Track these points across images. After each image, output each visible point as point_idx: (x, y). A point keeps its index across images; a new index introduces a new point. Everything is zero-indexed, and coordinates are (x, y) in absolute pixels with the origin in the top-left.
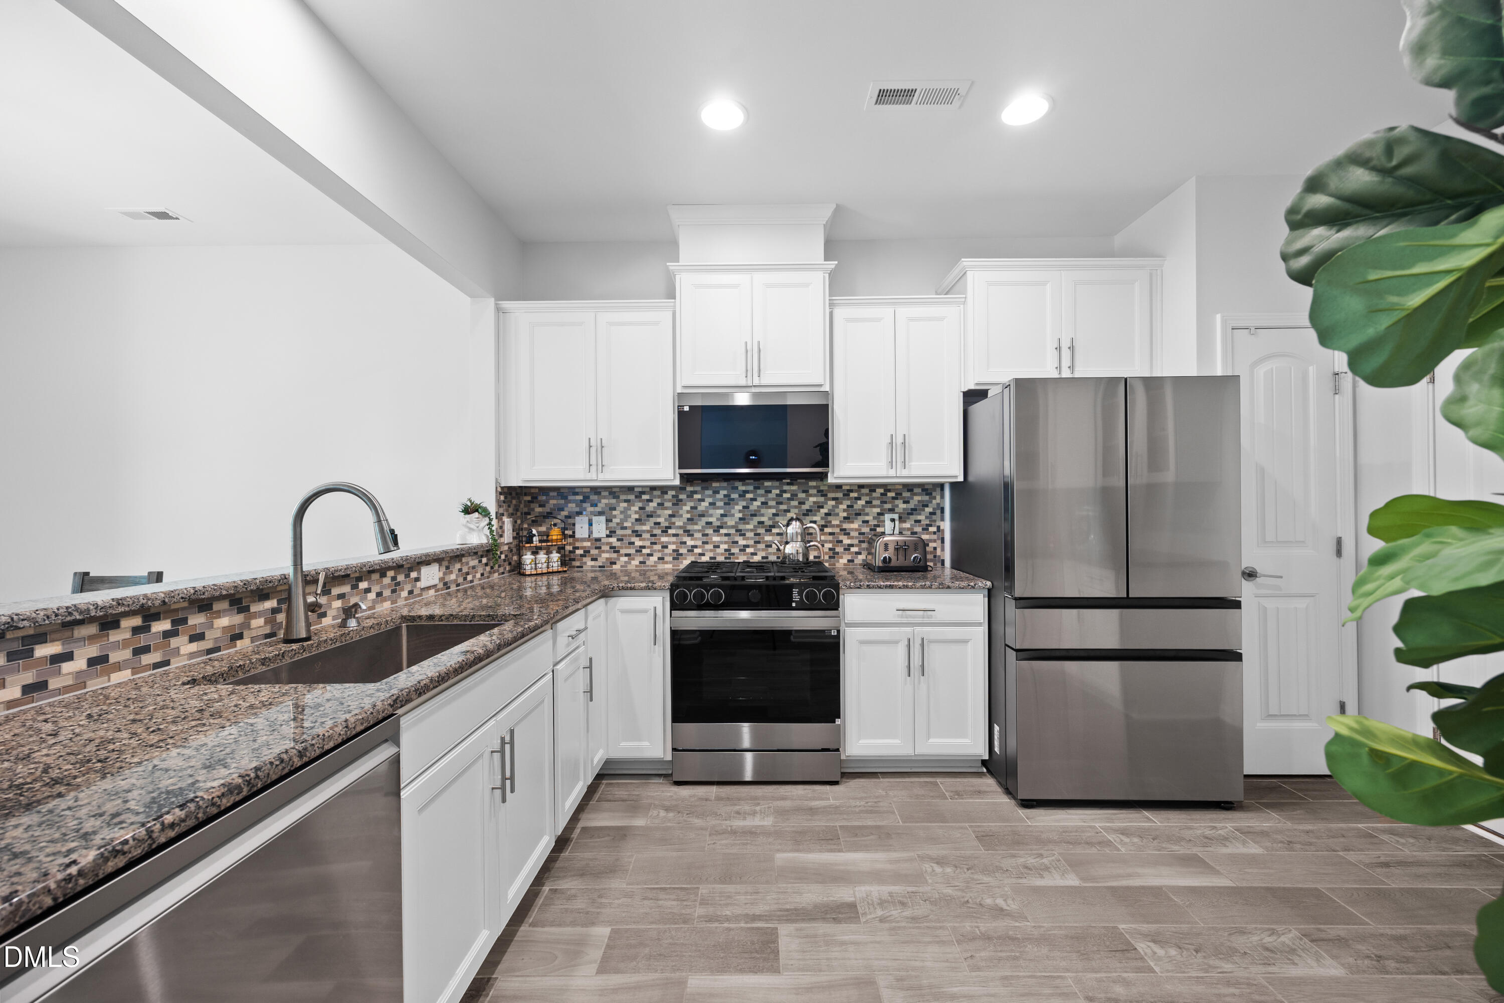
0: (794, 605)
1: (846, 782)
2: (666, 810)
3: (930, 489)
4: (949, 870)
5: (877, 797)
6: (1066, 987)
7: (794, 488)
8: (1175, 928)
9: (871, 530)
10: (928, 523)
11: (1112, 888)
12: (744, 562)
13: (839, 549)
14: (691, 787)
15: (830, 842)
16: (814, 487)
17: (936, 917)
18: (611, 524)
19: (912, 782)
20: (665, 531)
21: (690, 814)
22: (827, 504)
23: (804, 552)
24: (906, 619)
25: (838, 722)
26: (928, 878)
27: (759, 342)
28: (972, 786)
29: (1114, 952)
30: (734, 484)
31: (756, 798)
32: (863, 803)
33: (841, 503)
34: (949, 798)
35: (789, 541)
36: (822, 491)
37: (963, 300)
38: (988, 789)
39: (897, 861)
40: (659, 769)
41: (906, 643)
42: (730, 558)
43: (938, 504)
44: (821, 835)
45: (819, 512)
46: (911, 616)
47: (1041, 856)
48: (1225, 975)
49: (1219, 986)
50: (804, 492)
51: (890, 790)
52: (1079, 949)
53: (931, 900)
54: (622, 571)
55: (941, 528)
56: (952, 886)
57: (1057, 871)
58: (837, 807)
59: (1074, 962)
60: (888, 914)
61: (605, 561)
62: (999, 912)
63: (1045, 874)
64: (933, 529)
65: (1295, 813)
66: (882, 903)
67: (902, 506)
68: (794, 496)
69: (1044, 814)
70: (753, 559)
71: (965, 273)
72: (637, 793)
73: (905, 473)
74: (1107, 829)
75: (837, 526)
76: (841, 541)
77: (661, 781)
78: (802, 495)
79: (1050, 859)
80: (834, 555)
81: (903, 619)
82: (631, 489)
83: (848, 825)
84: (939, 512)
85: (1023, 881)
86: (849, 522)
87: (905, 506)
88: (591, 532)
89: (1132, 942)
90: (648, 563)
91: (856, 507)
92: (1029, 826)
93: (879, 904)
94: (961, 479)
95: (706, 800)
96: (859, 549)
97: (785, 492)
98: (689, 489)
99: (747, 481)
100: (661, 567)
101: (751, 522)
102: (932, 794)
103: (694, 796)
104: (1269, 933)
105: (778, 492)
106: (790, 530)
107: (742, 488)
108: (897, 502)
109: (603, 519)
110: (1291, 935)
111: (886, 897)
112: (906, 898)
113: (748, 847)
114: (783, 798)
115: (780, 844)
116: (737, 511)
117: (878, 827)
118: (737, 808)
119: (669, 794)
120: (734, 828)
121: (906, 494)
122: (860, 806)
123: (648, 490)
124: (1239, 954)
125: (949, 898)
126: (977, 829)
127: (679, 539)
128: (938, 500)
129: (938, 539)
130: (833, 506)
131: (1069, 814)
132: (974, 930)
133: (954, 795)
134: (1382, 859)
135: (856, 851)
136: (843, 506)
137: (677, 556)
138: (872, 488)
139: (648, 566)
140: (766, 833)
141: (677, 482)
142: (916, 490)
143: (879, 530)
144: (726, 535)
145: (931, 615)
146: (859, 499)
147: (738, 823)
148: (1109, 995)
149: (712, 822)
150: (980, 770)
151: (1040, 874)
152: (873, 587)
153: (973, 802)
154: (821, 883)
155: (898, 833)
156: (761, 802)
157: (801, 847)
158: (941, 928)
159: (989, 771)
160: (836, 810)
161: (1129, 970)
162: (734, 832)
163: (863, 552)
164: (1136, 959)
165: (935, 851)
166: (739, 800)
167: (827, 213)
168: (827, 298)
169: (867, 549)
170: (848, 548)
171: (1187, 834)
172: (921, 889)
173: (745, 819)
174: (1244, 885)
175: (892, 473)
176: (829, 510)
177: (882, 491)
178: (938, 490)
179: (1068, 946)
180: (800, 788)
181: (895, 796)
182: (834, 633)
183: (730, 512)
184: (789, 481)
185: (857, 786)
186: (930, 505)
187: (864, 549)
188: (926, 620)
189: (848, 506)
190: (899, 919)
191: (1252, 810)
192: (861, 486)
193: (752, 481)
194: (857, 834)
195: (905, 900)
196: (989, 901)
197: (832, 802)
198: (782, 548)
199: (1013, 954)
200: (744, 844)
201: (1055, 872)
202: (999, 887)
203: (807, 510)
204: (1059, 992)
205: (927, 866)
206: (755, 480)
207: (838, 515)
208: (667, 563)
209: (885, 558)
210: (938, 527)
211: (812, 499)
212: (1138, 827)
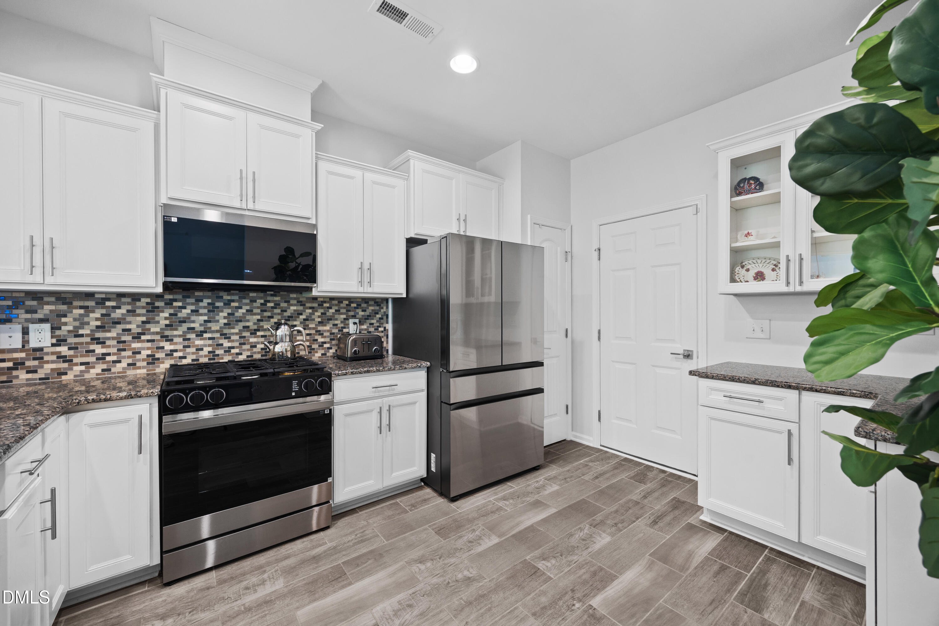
0: (293, 394)
1: (335, 524)
2: (161, 619)
3: (380, 302)
4: (429, 564)
5: (362, 528)
6: (521, 613)
7: (277, 299)
8: (548, 546)
9: (339, 331)
10: (378, 325)
11: (513, 536)
12: (229, 361)
13: (315, 346)
14: (186, 582)
15: (340, 580)
16: (295, 299)
17: (435, 605)
18: (58, 333)
19: (382, 508)
20: (137, 337)
21: (192, 611)
22: (305, 311)
23: (292, 350)
24: (378, 394)
25: (330, 480)
26: (418, 577)
27: (254, 173)
28: (419, 498)
29: (531, 576)
30: (219, 294)
31: (260, 567)
32: (353, 537)
33: (317, 311)
34: (409, 511)
35: (278, 341)
36: (301, 302)
37: (407, 177)
38: (429, 496)
39: (394, 573)
40: (141, 577)
41: (379, 410)
42: (214, 359)
43: (385, 312)
44: (330, 577)
45: (299, 318)
46: (381, 391)
47: (474, 530)
48: (577, 563)
49: (578, 571)
50: (285, 302)
51: (369, 519)
52: (516, 584)
53: (427, 593)
54: (75, 381)
55: (387, 328)
56: (435, 576)
57: (485, 537)
58: (335, 548)
59: (518, 594)
60: (403, 620)
61: (49, 372)
62: (468, 580)
63: (481, 541)
64: (381, 329)
65: (560, 463)
66: (396, 613)
67: (361, 313)
68: (277, 305)
69: (464, 502)
70: (238, 358)
71: (409, 160)
72: (117, 614)
73: (370, 290)
74: (497, 500)
75: (313, 328)
76: (317, 340)
77: (146, 589)
78: (284, 305)
79: (479, 530)
80: (311, 350)
81: (376, 394)
82: (90, 295)
83: (348, 560)
84: (385, 317)
85: (472, 552)
86: (323, 326)
87: (363, 313)
88: (25, 342)
89: (536, 565)
90: (113, 370)
91: (328, 314)
92: (460, 513)
93: (394, 615)
94: (404, 296)
95: (208, 588)
96: (330, 345)
97: (269, 301)
98: (168, 297)
99: (232, 292)
100: (131, 373)
101: (236, 327)
102: (397, 512)
103: (192, 590)
104: (580, 530)
105: (262, 301)
106: (279, 332)
107: (226, 297)
108: (357, 310)
109: (47, 327)
110: (587, 528)
111: (397, 607)
112: (410, 600)
113: (268, 617)
114: (287, 557)
115: (298, 601)
116: (222, 317)
117: (371, 552)
118: (244, 584)
119: (161, 600)
120: (247, 605)
121: (364, 305)
122: (352, 540)
123: (115, 296)
124: (576, 548)
125: (437, 586)
126: (434, 527)
127: (155, 345)
128: (384, 310)
129: (385, 336)
130: (310, 313)
131: (476, 497)
132: (460, 602)
133: (411, 508)
134: (595, 475)
135: (362, 578)
136: (318, 314)
137: (153, 360)
138: (340, 300)
139: (114, 373)
140: (281, 596)
141: (159, 289)
142: (371, 303)
143: (345, 330)
144: (210, 339)
145: (394, 389)
146: (330, 308)
147: (250, 599)
148: (541, 606)
149: (221, 609)
150: (420, 485)
151: (478, 543)
152: (356, 373)
153: (424, 509)
154: (343, 620)
155: (387, 551)
156: (267, 569)
157: (317, 596)
158: (441, 611)
159: (425, 484)
160: (335, 550)
161: (542, 584)
162: (248, 610)
163: (333, 347)
164: (542, 575)
165: (415, 554)
166: (244, 575)
167: (315, 85)
168: (314, 152)
169: (336, 345)
170: (321, 345)
171: (530, 489)
172: (417, 588)
173: (255, 591)
174: (561, 508)
175: (361, 289)
176: (307, 316)
177: (347, 302)
178: (385, 302)
179: (511, 584)
180: (298, 542)
181: (374, 523)
182: (327, 412)
183: (214, 318)
184: (272, 293)
185: (345, 524)
186: (379, 313)
187: (334, 345)
188: (391, 392)
189: (322, 314)
190: (412, 620)
191: (546, 467)
192: (332, 299)
193: (237, 292)
194: (358, 564)
195: (410, 602)
196: (460, 576)
197: (329, 545)
198: (271, 347)
199: (487, 607)
200: (262, 617)
201: (484, 538)
202: (461, 563)
203: (289, 317)
204: (519, 619)
205: (415, 568)
206: (240, 290)
207: (314, 320)
208: (139, 368)
209: (355, 351)
210: (385, 328)
211: (293, 308)
212: (509, 493)
